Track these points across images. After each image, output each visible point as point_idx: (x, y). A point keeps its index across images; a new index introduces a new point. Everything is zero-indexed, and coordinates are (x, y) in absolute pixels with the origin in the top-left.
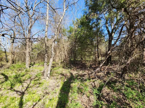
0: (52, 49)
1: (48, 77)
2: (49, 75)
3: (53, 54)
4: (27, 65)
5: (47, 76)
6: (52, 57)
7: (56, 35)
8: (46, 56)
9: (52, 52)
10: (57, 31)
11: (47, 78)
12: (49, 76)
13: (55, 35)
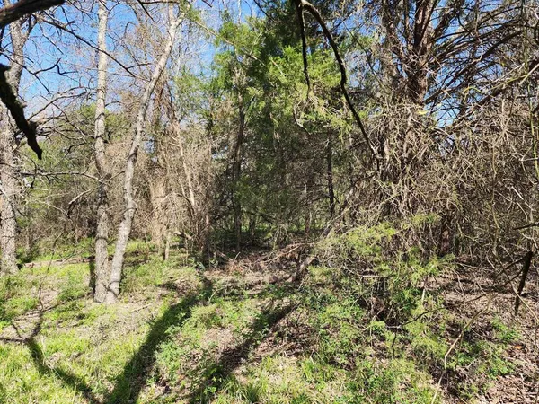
0: (126, 188)
1: (113, 295)
2: (115, 287)
3: (130, 206)
4: (7, 257)
5: (109, 290)
6: (128, 216)
7: (139, 133)
8: (104, 215)
9: (125, 198)
10: (144, 115)
11: (108, 298)
12: (117, 291)
13: (136, 133)
